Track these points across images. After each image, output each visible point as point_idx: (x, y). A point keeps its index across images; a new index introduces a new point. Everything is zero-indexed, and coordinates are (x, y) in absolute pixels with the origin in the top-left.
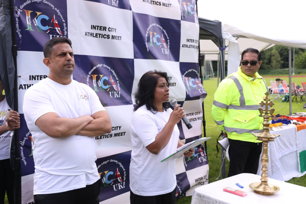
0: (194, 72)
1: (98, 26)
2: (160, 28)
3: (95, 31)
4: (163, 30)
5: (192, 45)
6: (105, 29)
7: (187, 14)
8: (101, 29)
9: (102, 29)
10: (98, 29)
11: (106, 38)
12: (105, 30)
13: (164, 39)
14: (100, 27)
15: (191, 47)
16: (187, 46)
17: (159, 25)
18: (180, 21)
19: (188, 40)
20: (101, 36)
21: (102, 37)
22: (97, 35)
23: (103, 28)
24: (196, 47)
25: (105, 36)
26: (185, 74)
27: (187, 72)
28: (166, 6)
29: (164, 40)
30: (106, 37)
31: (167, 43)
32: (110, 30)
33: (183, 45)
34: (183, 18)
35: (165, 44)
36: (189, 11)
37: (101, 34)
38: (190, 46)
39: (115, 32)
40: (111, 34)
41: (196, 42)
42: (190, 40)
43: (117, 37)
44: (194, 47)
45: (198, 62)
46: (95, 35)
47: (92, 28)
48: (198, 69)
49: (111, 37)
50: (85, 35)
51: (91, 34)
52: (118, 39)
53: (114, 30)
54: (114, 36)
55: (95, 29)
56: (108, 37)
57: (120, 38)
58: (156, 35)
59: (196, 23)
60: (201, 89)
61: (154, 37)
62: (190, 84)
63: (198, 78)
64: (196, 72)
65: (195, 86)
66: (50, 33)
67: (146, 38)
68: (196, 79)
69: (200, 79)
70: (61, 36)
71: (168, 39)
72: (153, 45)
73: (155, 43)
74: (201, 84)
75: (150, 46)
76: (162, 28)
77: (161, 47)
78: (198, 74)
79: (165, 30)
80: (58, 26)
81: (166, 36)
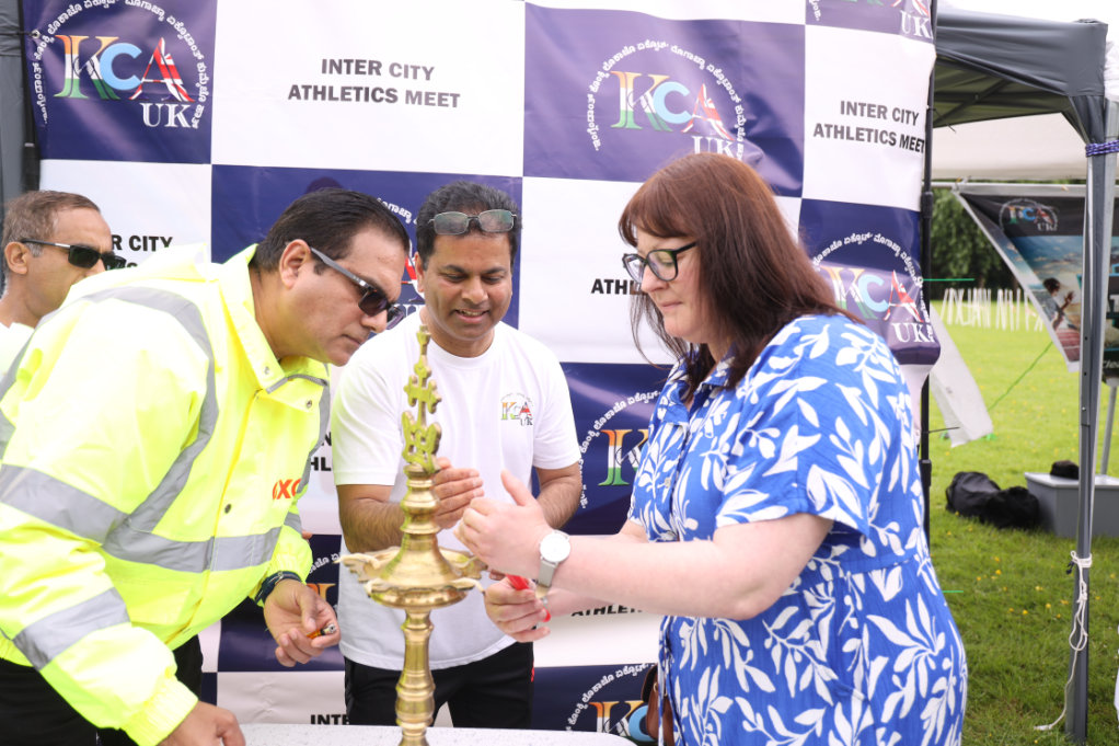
0: (884, 247)
1: (349, 62)
2: (692, 61)
3: (336, 81)
4: (711, 68)
5: (870, 131)
6: (375, 67)
8: (361, 70)
9: (366, 69)
10: (348, 72)
11: (381, 99)
12: (378, 73)
13: (713, 101)
14: (358, 62)
15: (865, 137)
16: (841, 132)
17: (686, 48)
18: (799, 30)
19: (849, 108)
20: (362, 93)
21: (367, 99)
22: (349, 94)
23: (367, 65)
24: (898, 139)
25: (378, 95)
26: (826, 252)
27: (836, 245)
29: (712, 106)
30: (384, 96)
32: (396, 70)
33: (819, 126)
34: (818, 14)
35: (717, 125)
37: (364, 86)
38: (858, 134)
39: (428, 78)
40: (402, 85)
41: (898, 115)
42: (862, 105)
43: (436, 97)
44: (885, 138)
45: (913, 204)
46: (337, 93)
47: (324, 71)
48: (910, 237)
49: (401, 95)
50: (291, 95)
51: (320, 89)
52: (440, 104)
53: (421, 73)
54: (419, 94)
55: (339, 71)
56: (392, 96)
57: (450, 99)
58: (663, 86)
59: (912, 36)
60: (906, 324)
61: (652, 93)
62: (853, 294)
63: (907, 274)
64: (896, 248)
65: (883, 306)
66: (142, 98)
67: (591, 98)
68: (896, 279)
69: (918, 282)
70: (185, 107)
71: (735, 104)
72: (636, 123)
73: (655, 116)
74: (914, 305)
75: (613, 126)
76: (701, 61)
77: (692, 132)
78: (904, 256)
79: (716, 67)
80: (174, 73)
81: (727, 92)
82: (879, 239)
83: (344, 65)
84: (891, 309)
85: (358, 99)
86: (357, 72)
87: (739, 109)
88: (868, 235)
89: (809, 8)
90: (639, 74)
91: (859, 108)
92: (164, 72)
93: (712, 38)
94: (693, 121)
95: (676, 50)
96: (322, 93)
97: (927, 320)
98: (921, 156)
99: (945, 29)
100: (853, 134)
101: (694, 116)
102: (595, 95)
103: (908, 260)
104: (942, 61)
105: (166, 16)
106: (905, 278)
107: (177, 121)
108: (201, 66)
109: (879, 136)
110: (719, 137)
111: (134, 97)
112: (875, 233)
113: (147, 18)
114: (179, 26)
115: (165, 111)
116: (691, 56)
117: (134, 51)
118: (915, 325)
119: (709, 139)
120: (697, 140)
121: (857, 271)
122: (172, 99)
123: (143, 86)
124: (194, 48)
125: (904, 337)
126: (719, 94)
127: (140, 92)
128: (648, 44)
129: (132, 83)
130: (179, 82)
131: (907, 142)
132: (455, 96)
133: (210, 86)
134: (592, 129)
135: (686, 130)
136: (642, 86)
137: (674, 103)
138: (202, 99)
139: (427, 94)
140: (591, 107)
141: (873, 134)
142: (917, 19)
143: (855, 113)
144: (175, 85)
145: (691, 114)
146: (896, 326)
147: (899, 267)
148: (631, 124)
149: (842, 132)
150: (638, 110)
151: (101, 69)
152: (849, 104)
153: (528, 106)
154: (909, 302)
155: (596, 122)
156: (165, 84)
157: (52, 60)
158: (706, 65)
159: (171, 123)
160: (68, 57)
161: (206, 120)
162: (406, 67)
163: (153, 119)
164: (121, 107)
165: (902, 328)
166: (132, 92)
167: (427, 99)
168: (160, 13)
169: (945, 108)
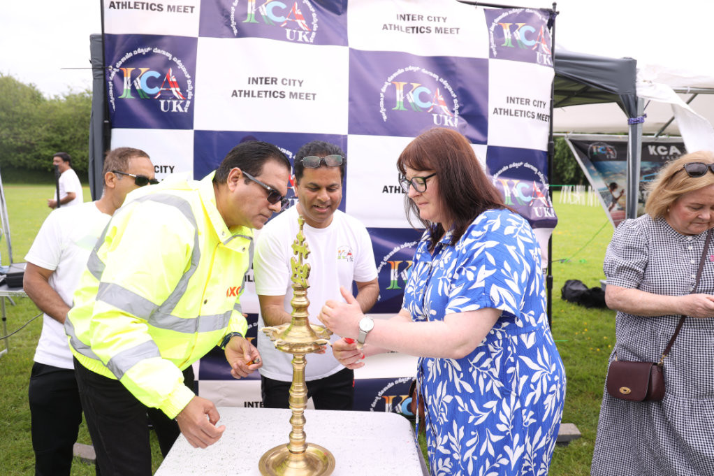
0: (529, 169)
1: (261, 78)
2: (432, 77)
3: (256, 88)
4: (441, 80)
5: (521, 111)
6: (274, 81)
7: (510, 45)
8: (268, 82)
9: (270, 82)
10: (261, 83)
11: (277, 97)
12: (276, 84)
13: (443, 96)
14: (266, 78)
15: (519, 114)
17: (428, 70)
18: (486, 61)
19: (511, 100)
20: (268, 93)
21: (270, 97)
22: (261, 94)
23: (270, 80)
24: (536, 115)
25: (276, 94)
26: (500, 172)
27: (505, 168)
28: (445, 33)
29: (442, 99)
30: (279, 95)
31: (451, 105)
32: (285, 82)
33: (496, 109)
34: (495, 53)
35: (445, 108)
36: (517, 38)
37: (269, 90)
38: (516, 113)
39: (300, 86)
40: (287, 90)
41: (536, 103)
42: (518, 99)
43: (305, 95)
44: (529, 115)
45: (544, 148)
46: (256, 94)
47: (249, 83)
48: (542, 164)
49: (287, 94)
50: (233, 95)
51: (247, 92)
52: (307, 99)
53: (297, 83)
54: (296, 94)
55: (257, 83)
56: (282, 95)
57: (312, 96)
58: (418, 89)
59: (542, 64)
60: (541, 208)
61: (413, 92)
62: (514, 193)
63: (541, 182)
64: (535, 170)
65: (529, 199)
66: (160, 98)
67: (382, 95)
68: (535, 185)
69: (547, 187)
70: (181, 102)
71: (453, 98)
72: (405, 107)
73: (414, 104)
74: (544, 198)
75: (394, 109)
76: (436, 77)
77: (433, 112)
78: (539, 173)
79: (444, 80)
80: (176, 85)
81: (449, 92)
82: (527, 165)
83: (259, 80)
84: (533, 200)
85: (266, 96)
86: (266, 83)
87: (456, 101)
88: (521, 163)
89: (491, 51)
90: (406, 83)
91: (516, 100)
92: (171, 85)
93: (442, 65)
94: (433, 106)
95: (424, 71)
96: (247, 94)
97: (551, 206)
98: (547, 123)
99: (559, 61)
100: (513, 113)
101: (433, 104)
102: (384, 94)
103: (541, 176)
104: (558, 76)
105: (173, 57)
106: (540, 185)
107: (177, 109)
108: (189, 82)
109: (526, 114)
110: (445, 114)
111: (156, 97)
112: (524, 162)
113: (163, 58)
114: (179, 62)
115: (171, 104)
116: (431, 74)
117: (157, 75)
118: (545, 208)
119: (441, 116)
120: (435, 116)
121: (515, 181)
122: (175, 98)
123: (161, 92)
124: (186, 72)
125: (540, 214)
126: (446, 93)
127: (159, 95)
128: (410, 68)
129: (155, 90)
130: (178, 89)
131: (540, 116)
132: (314, 95)
133: (193, 91)
134: (383, 111)
135: (430, 111)
136: (407, 89)
137: (423, 97)
138: (189, 98)
139: (300, 94)
140: (382, 99)
141: (523, 113)
142: (545, 56)
143: (514, 102)
144: (176, 91)
145: (432, 103)
146: (536, 209)
147: (537, 179)
148: (402, 108)
149: (507, 112)
150: (406, 101)
151: (141, 84)
152: (511, 98)
153: (350, 99)
154: (542, 196)
155: (385, 107)
156: (171, 91)
157: (118, 81)
158: (439, 78)
159: (174, 110)
160: (125, 78)
161: (191, 108)
162: (290, 80)
163: (165, 108)
164: (150, 103)
165: (539, 210)
166: (156, 95)
167: (300, 96)
168: (169, 55)
169: (560, 98)
